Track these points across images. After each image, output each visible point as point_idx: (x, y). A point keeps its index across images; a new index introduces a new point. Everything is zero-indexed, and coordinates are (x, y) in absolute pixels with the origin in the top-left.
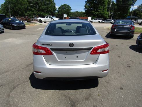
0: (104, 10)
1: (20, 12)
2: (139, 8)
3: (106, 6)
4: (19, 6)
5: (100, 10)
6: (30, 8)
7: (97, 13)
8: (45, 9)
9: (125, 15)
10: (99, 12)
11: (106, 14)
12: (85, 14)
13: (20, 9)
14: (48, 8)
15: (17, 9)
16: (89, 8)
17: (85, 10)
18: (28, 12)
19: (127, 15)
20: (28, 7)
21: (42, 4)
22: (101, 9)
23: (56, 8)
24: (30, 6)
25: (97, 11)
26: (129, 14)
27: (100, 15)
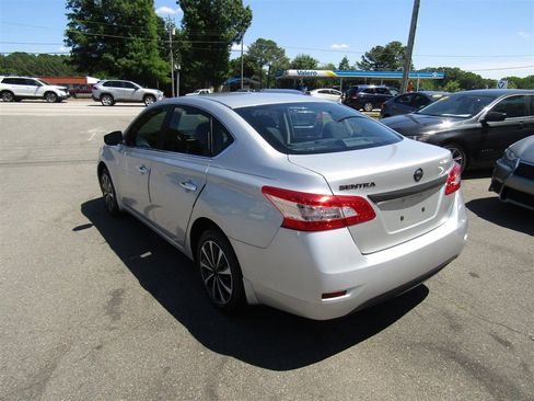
0: (148, 52)
2: (251, 50)
3: (152, 38)
5: (136, 50)
7: (124, 61)
9: (222, 72)
10: (132, 58)
11: (160, 69)
12: (72, 63)
16: (90, 41)
17: (71, 48)
19: (227, 72)
22: (139, 50)
25: (124, 53)
26: (231, 71)
27: (137, 70)
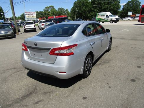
1: (84, 14)
4: (84, 8)
6: (93, 9)
8: (107, 9)
13: (84, 11)
14: (110, 7)
15: (82, 11)
18: (90, 13)
20: (91, 8)
21: (104, 4)
23: (120, 6)
24: (94, 7)
